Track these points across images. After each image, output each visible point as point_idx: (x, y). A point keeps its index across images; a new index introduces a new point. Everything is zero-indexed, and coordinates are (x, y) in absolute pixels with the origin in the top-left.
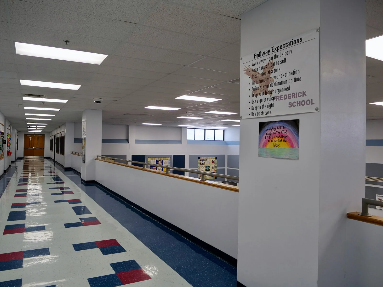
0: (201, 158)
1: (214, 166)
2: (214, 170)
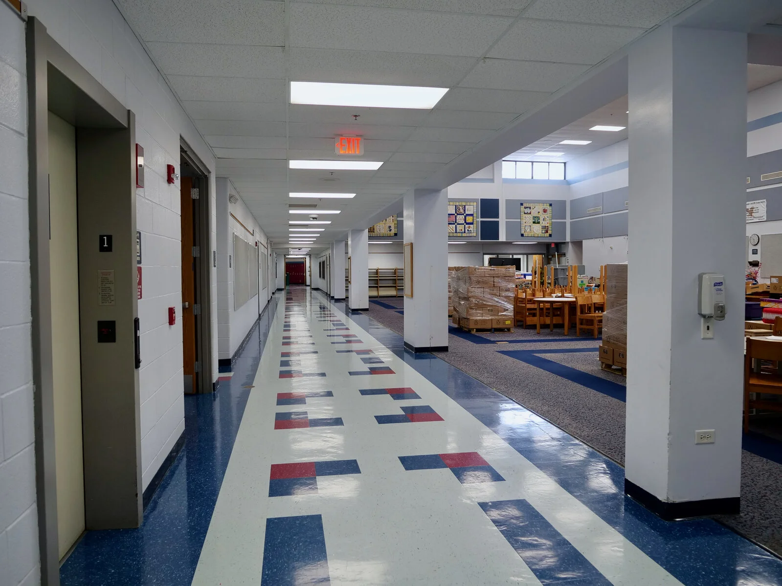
0: (525, 205)
1: (548, 217)
2: (548, 223)
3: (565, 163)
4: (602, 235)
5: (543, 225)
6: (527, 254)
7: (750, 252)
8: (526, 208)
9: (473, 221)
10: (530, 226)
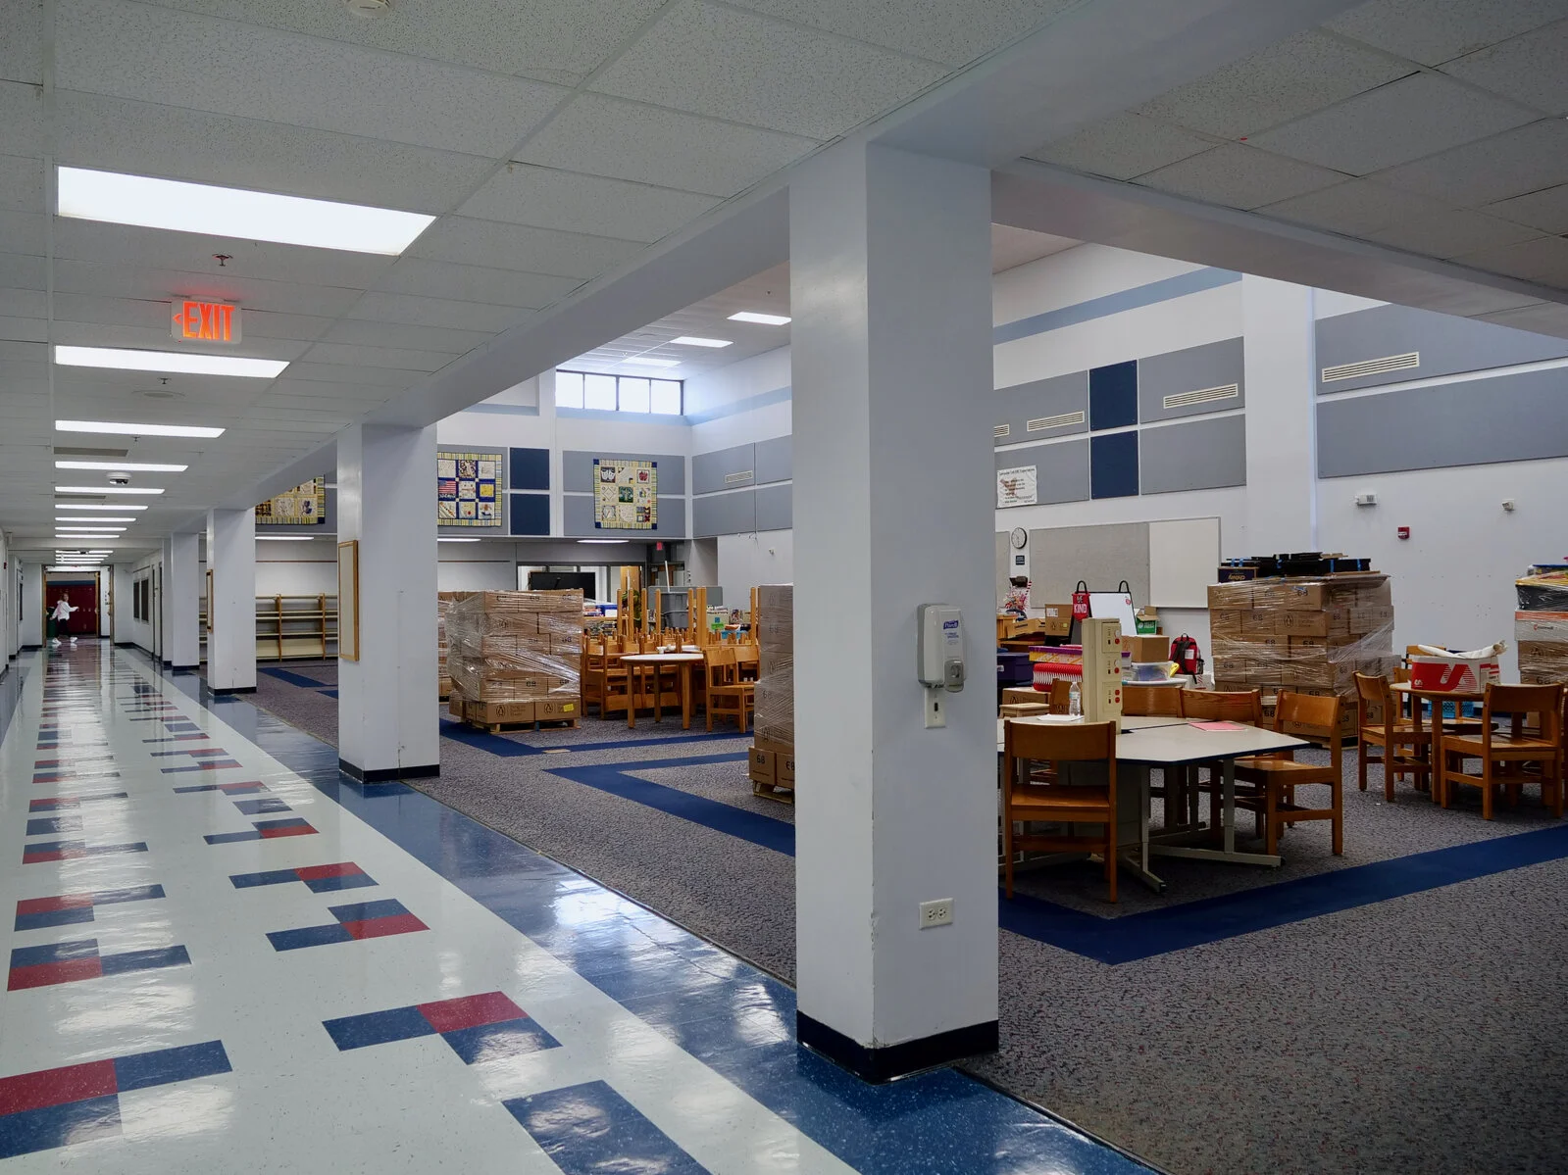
0: (603, 463)
1: (649, 489)
2: (649, 501)
3: (682, 382)
4: (754, 527)
5: (641, 505)
6: (609, 565)
7: (1013, 561)
8: (604, 469)
9: (495, 494)
10: (614, 507)
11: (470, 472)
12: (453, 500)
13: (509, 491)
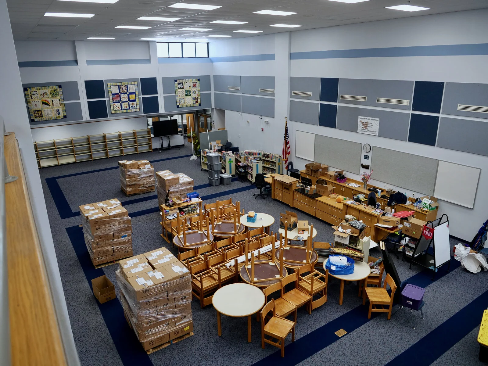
0: (178, 81)
1: (197, 90)
2: (197, 95)
3: (208, 43)
4: (241, 110)
5: (194, 97)
6: (182, 114)
7: (363, 157)
8: (179, 84)
9: (136, 99)
10: (184, 98)
11: (125, 90)
12: (119, 102)
13: (141, 96)
